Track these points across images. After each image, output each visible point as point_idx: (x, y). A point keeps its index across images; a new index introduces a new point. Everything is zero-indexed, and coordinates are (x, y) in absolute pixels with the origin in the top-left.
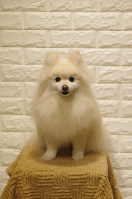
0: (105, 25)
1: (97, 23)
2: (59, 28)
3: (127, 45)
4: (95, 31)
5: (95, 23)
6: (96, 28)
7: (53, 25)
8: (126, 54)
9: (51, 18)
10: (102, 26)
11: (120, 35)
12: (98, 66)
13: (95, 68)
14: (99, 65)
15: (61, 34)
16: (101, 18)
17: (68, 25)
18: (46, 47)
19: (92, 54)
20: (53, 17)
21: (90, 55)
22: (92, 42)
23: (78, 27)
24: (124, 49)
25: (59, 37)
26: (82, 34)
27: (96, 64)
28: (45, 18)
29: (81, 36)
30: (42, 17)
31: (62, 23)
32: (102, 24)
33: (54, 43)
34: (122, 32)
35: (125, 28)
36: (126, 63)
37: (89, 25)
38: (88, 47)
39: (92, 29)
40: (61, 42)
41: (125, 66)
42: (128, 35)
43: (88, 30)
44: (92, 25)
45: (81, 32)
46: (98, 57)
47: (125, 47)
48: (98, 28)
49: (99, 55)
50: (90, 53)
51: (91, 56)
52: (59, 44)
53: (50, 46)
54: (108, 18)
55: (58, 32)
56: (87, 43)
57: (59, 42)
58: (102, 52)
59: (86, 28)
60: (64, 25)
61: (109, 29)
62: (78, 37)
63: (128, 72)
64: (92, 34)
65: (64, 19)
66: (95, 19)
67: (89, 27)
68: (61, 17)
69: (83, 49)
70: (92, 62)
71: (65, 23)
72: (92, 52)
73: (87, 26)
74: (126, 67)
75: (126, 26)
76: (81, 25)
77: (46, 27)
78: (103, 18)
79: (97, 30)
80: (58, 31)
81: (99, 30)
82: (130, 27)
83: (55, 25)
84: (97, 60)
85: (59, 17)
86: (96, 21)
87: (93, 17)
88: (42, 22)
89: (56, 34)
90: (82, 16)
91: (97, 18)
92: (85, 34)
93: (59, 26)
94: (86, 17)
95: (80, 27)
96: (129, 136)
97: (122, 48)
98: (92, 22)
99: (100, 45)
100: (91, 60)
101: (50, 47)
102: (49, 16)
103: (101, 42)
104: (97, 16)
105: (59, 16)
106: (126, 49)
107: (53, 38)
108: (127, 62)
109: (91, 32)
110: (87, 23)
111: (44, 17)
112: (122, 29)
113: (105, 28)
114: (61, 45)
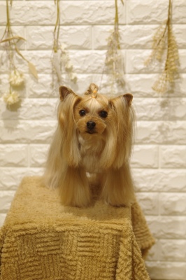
0: (103, 18)
1: (92, 15)
2: (41, 23)
3: (134, 45)
4: (90, 26)
5: (89, 15)
6: (90, 21)
7: (31, 19)
8: (133, 58)
9: (28, 8)
10: (99, 19)
11: (124, 31)
12: (95, 75)
13: (92, 77)
14: (97, 73)
15: (43, 30)
16: (97, 8)
17: (52, 18)
18: (24, 50)
19: (87, 58)
20: (31, 8)
21: (83, 59)
22: (86, 42)
23: (66, 21)
24: (130, 50)
25: (41, 35)
26: (72, 31)
27: (93, 72)
28: (20, 10)
29: (70, 34)
30: (16, 8)
31: (43, 16)
32: (99, 16)
33: (33, 44)
34: (128, 26)
35: (132, 22)
36: (133, 70)
37: (81, 19)
38: (81, 48)
39: (86, 23)
40: (44, 42)
41: (133, 73)
42: (135, 32)
43: (80, 24)
44: (85, 18)
45: (71, 29)
46: (95, 63)
47: (131, 47)
48: (94, 21)
49: (97, 60)
50: (83, 57)
51: (85, 60)
52: (41, 45)
53: (28, 47)
54: (108, 8)
55: (38, 29)
56: (80, 43)
57: (41, 42)
58: (100, 55)
59: (77, 22)
60: (47, 19)
61: (109, 23)
62: (66, 34)
63: (137, 81)
64: (85, 30)
65: (46, 10)
66: (89, 9)
67: (81, 21)
68: (42, 8)
69: (73, 51)
70: (87, 69)
71: (48, 16)
72: (87, 56)
73: (78, 19)
74: (134, 75)
75: (132, 19)
76: (70, 18)
77: (22, 22)
78: (100, 7)
79: (93, 25)
80: (39, 27)
81: (95, 24)
82: (138, 20)
83: (35, 19)
84: (93, 67)
85: (39, 8)
86: (91, 12)
87: (87, 7)
88: (16, 14)
89: (36, 31)
90: (71, 6)
91: (92, 8)
92: (76, 31)
93: (40, 20)
94: (77, 7)
95: (69, 21)
96: (140, 170)
97: (127, 49)
98: (85, 14)
99: (97, 45)
100: (86, 67)
101: (28, 50)
102: (25, 6)
103: (98, 41)
104: (91, 6)
105: (40, 6)
106: (134, 51)
107: (33, 37)
108: (135, 68)
109: (84, 27)
110: (79, 15)
111: (19, 8)
112: (127, 23)
113: (104, 21)
114: (43, 47)
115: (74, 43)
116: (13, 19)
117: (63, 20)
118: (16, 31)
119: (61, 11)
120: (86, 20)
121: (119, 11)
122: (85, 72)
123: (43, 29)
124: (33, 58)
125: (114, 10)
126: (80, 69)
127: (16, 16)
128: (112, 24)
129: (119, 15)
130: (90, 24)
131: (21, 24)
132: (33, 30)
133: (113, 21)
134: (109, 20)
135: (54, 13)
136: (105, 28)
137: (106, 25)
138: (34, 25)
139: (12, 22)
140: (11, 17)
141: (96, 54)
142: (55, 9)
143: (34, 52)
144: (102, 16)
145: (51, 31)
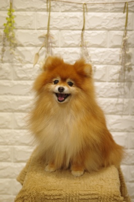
115: (95, 43)
116: (51, 25)
117: (88, 26)
118: (54, 34)
119: (86, 20)
120: (104, 26)
121: (129, 20)
122: (102, 63)
123: (73, 33)
124: (65, 53)
125: (125, 20)
126: (98, 62)
127: (54, 23)
128: (122, 30)
129: (128, 24)
130: (106, 29)
131: (57, 29)
132: (66, 33)
133: (124, 28)
134: (120, 27)
135: (81, 21)
136: (117, 32)
137: (118, 30)
138: (66, 30)
139: (51, 27)
140: (51, 23)
141: (110, 51)
142: (82, 19)
143: (66, 49)
144: (116, 24)
145: (79, 34)
